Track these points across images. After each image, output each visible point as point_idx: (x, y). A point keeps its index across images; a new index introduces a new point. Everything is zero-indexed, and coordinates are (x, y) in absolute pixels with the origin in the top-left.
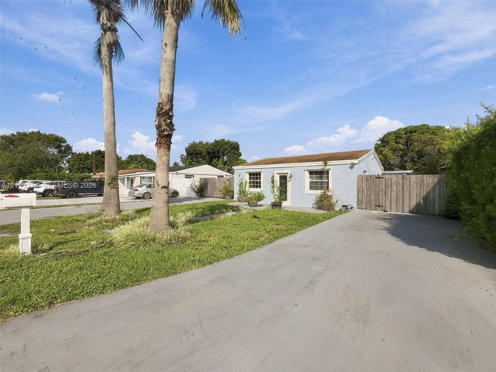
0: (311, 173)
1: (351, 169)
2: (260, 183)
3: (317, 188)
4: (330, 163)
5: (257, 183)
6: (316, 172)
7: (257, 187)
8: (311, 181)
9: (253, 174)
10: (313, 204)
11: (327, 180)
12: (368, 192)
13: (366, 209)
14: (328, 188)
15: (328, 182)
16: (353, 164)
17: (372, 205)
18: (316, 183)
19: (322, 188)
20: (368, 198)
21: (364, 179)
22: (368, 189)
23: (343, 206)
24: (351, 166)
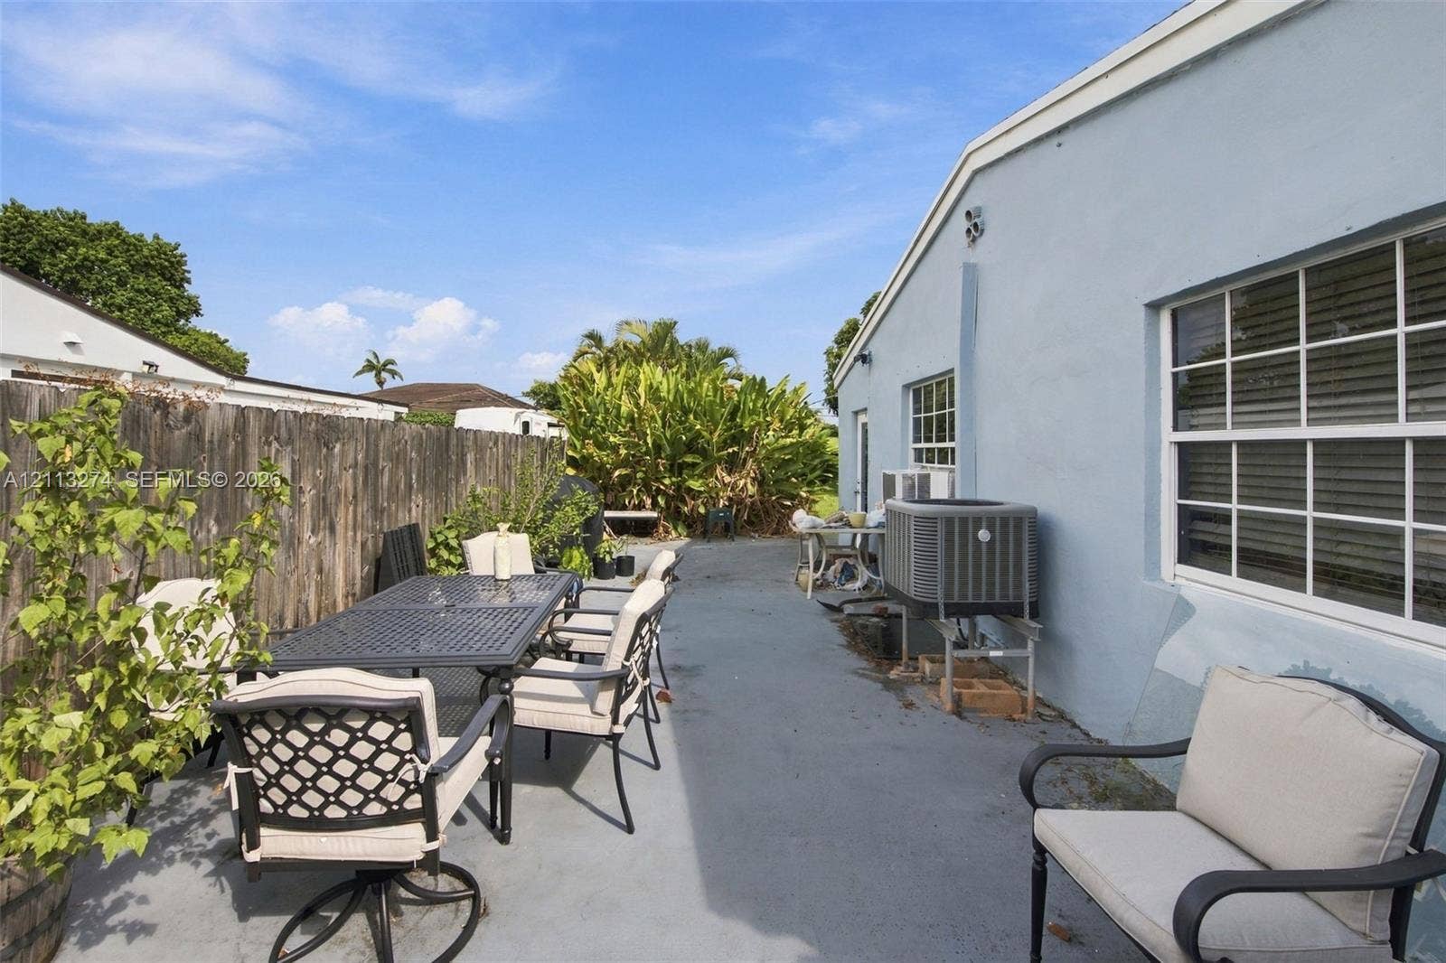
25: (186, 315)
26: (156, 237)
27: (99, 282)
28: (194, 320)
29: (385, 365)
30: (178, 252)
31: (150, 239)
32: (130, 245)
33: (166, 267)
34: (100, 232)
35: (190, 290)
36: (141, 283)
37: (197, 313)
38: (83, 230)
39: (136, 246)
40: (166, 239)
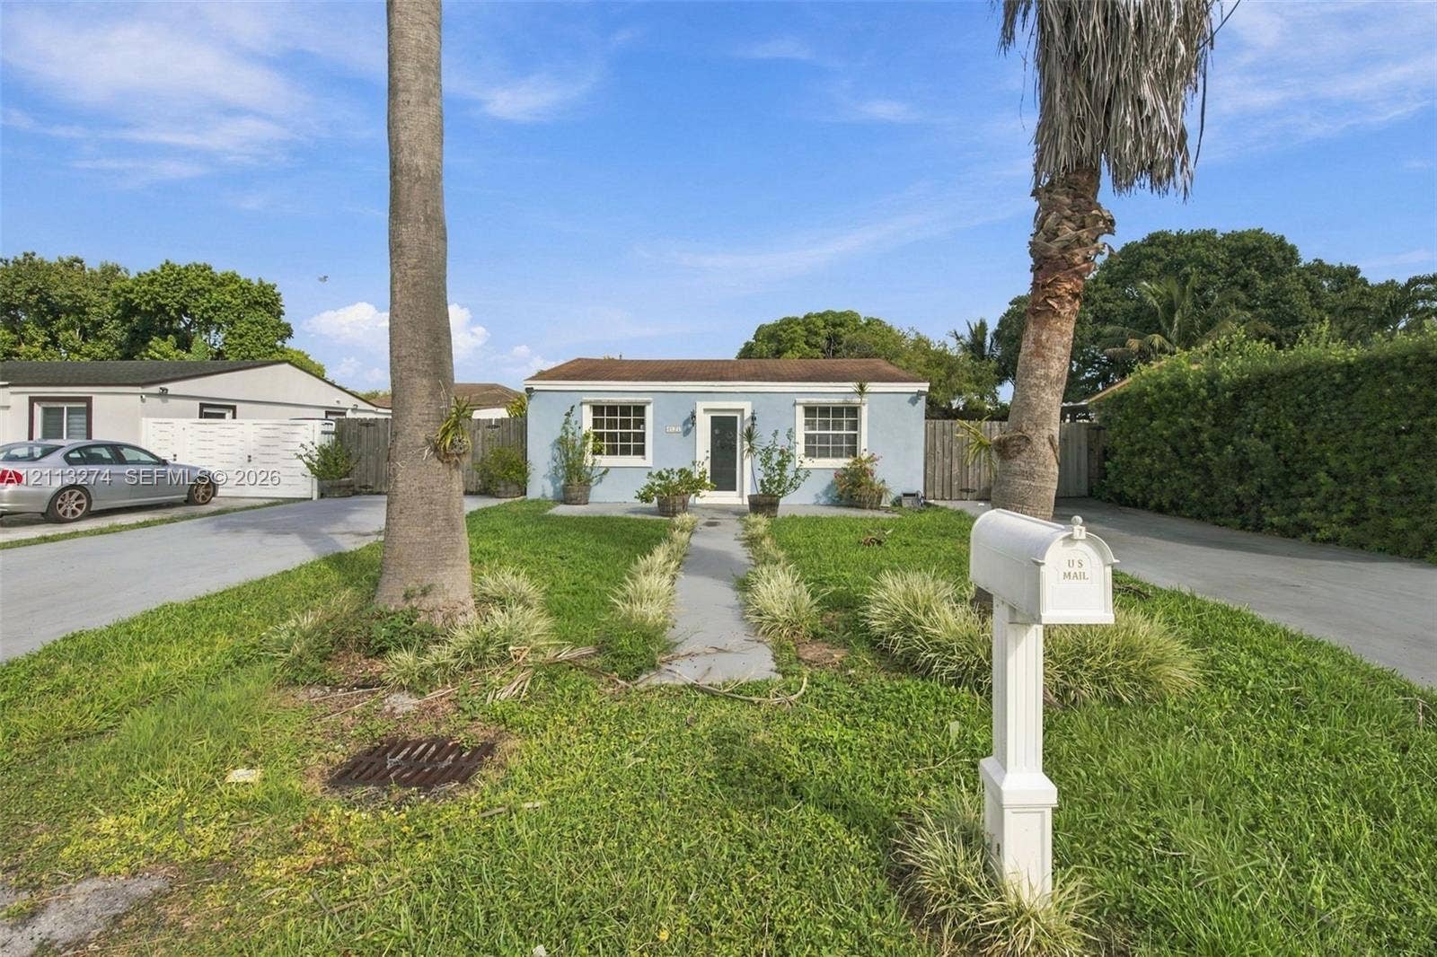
0: (810, 410)
1: (913, 406)
2: (641, 437)
3: (824, 453)
4: (872, 387)
5: (625, 437)
6: (824, 410)
7: (625, 451)
8: (809, 432)
9: (612, 409)
10: (817, 495)
11: (853, 432)
12: (948, 461)
13: (943, 499)
14: (853, 451)
15: (855, 435)
16: (920, 394)
17: (955, 489)
18: (824, 438)
19: (837, 453)
20: (947, 474)
21: (937, 431)
22: (946, 452)
23: (905, 495)
24: (912, 398)
25: (281, 338)
26: (261, 282)
27: (226, 317)
28: (289, 343)
30: (276, 291)
31: (256, 283)
32: (244, 289)
33: (268, 303)
34: (224, 280)
35: (284, 319)
36: (253, 315)
38: (212, 279)
39: (248, 289)
40: (266, 282)
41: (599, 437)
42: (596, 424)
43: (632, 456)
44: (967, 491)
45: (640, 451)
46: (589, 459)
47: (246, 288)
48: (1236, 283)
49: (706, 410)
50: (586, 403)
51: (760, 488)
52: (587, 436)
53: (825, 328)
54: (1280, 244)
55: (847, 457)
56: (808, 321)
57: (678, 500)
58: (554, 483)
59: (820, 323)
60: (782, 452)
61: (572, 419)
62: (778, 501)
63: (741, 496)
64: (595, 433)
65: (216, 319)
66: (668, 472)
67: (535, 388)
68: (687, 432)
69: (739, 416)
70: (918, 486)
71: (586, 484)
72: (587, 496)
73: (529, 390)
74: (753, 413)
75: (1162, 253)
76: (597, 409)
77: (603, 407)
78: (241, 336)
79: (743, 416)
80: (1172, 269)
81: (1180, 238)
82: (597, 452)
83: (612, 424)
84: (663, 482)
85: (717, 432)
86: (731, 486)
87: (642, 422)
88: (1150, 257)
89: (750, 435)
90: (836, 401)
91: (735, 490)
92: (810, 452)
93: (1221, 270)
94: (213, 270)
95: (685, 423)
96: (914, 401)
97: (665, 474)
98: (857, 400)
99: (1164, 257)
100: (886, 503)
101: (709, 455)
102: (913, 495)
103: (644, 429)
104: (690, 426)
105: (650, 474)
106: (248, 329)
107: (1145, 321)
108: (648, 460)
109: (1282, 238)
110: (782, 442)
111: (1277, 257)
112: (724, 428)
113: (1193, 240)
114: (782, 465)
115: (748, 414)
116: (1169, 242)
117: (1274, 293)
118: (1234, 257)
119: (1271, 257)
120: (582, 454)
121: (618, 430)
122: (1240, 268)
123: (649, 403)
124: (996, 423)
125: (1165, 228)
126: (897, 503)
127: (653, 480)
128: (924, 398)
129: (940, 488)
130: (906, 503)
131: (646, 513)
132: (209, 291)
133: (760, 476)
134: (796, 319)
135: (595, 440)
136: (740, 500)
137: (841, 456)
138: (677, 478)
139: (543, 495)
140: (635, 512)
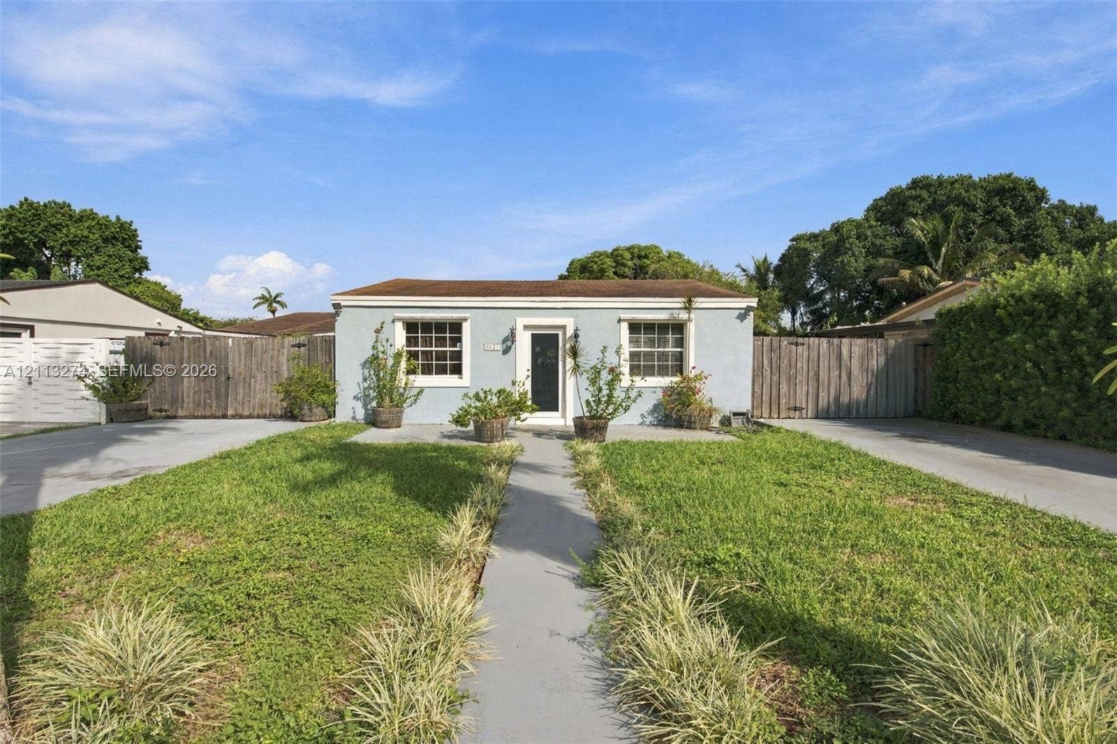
0: (634, 327)
1: (742, 321)
2: (458, 356)
3: (649, 371)
4: (700, 302)
5: (441, 356)
6: (649, 327)
7: (442, 370)
8: (634, 349)
9: (426, 326)
10: (642, 415)
11: (679, 350)
12: (775, 378)
13: (770, 417)
14: (679, 369)
15: (681, 352)
16: (749, 309)
17: (783, 406)
18: (649, 355)
19: (663, 371)
20: (774, 392)
21: (765, 348)
22: (774, 369)
23: (735, 414)
24: (740, 313)
25: (140, 270)
26: (118, 218)
27: (85, 251)
28: (146, 274)
29: (275, 298)
30: (133, 227)
31: (113, 219)
32: (101, 225)
33: (126, 239)
34: (82, 217)
35: (142, 253)
36: (111, 250)
37: (147, 268)
38: (70, 216)
39: (105, 225)
40: (124, 219)
41: (412, 355)
42: (410, 342)
43: (448, 376)
44: (796, 409)
45: (457, 370)
46: (402, 377)
47: (104, 224)
48: (993, 219)
49: (526, 327)
50: (399, 319)
51: (585, 409)
52: (398, 355)
53: (632, 259)
54: (1031, 185)
55: (673, 375)
56: (615, 253)
57: (496, 424)
58: (365, 406)
59: (627, 255)
60: (612, 370)
61: (382, 336)
62: (606, 423)
63: (564, 416)
64: (409, 352)
65: (74, 252)
66: (485, 392)
67: (343, 303)
68: (506, 351)
69: (560, 333)
70: (746, 406)
71: (398, 406)
72: (400, 418)
73: (337, 306)
74: (576, 330)
75: (925, 194)
76: (411, 327)
77: (417, 324)
78: (99, 268)
79: (564, 334)
80: (936, 207)
81: (940, 182)
82: (410, 372)
83: (427, 342)
84: (478, 404)
85: (538, 349)
86: (554, 408)
87: (459, 340)
88: (914, 198)
89: (575, 353)
90: (662, 316)
91: (557, 410)
92: (634, 370)
93: (980, 208)
94: (72, 208)
95: (505, 341)
96: (742, 317)
97: (482, 395)
98: (683, 315)
99: (927, 198)
100: (715, 423)
101: (530, 373)
102: (743, 414)
103: (461, 347)
104: (509, 343)
105: (466, 395)
106: (105, 261)
107: (914, 254)
108: (466, 380)
109: (1032, 180)
110: (611, 359)
111: (1029, 196)
112: (545, 345)
113: (953, 183)
114: (611, 384)
115: (570, 332)
116: (930, 185)
117: (1028, 228)
118: (991, 197)
119: (1023, 196)
120: (394, 373)
121: (434, 349)
122: (997, 207)
123: (466, 320)
124: (824, 340)
125: (928, 173)
126: (726, 422)
127: (469, 402)
128: (752, 313)
129: (768, 406)
130: (736, 423)
131: (462, 438)
132: (67, 225)
133: (587, 396)
134: (605, 252)
135: (409, 360)
136: (563, 420)
137: (667, 374)
138: (495, 400)
139: (354, 418)
140: (450, 437)
